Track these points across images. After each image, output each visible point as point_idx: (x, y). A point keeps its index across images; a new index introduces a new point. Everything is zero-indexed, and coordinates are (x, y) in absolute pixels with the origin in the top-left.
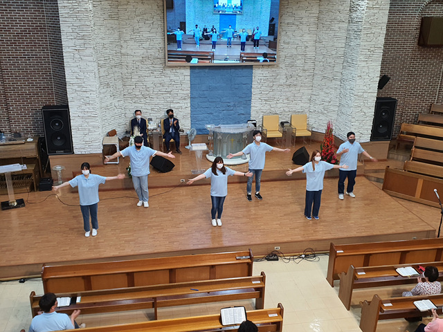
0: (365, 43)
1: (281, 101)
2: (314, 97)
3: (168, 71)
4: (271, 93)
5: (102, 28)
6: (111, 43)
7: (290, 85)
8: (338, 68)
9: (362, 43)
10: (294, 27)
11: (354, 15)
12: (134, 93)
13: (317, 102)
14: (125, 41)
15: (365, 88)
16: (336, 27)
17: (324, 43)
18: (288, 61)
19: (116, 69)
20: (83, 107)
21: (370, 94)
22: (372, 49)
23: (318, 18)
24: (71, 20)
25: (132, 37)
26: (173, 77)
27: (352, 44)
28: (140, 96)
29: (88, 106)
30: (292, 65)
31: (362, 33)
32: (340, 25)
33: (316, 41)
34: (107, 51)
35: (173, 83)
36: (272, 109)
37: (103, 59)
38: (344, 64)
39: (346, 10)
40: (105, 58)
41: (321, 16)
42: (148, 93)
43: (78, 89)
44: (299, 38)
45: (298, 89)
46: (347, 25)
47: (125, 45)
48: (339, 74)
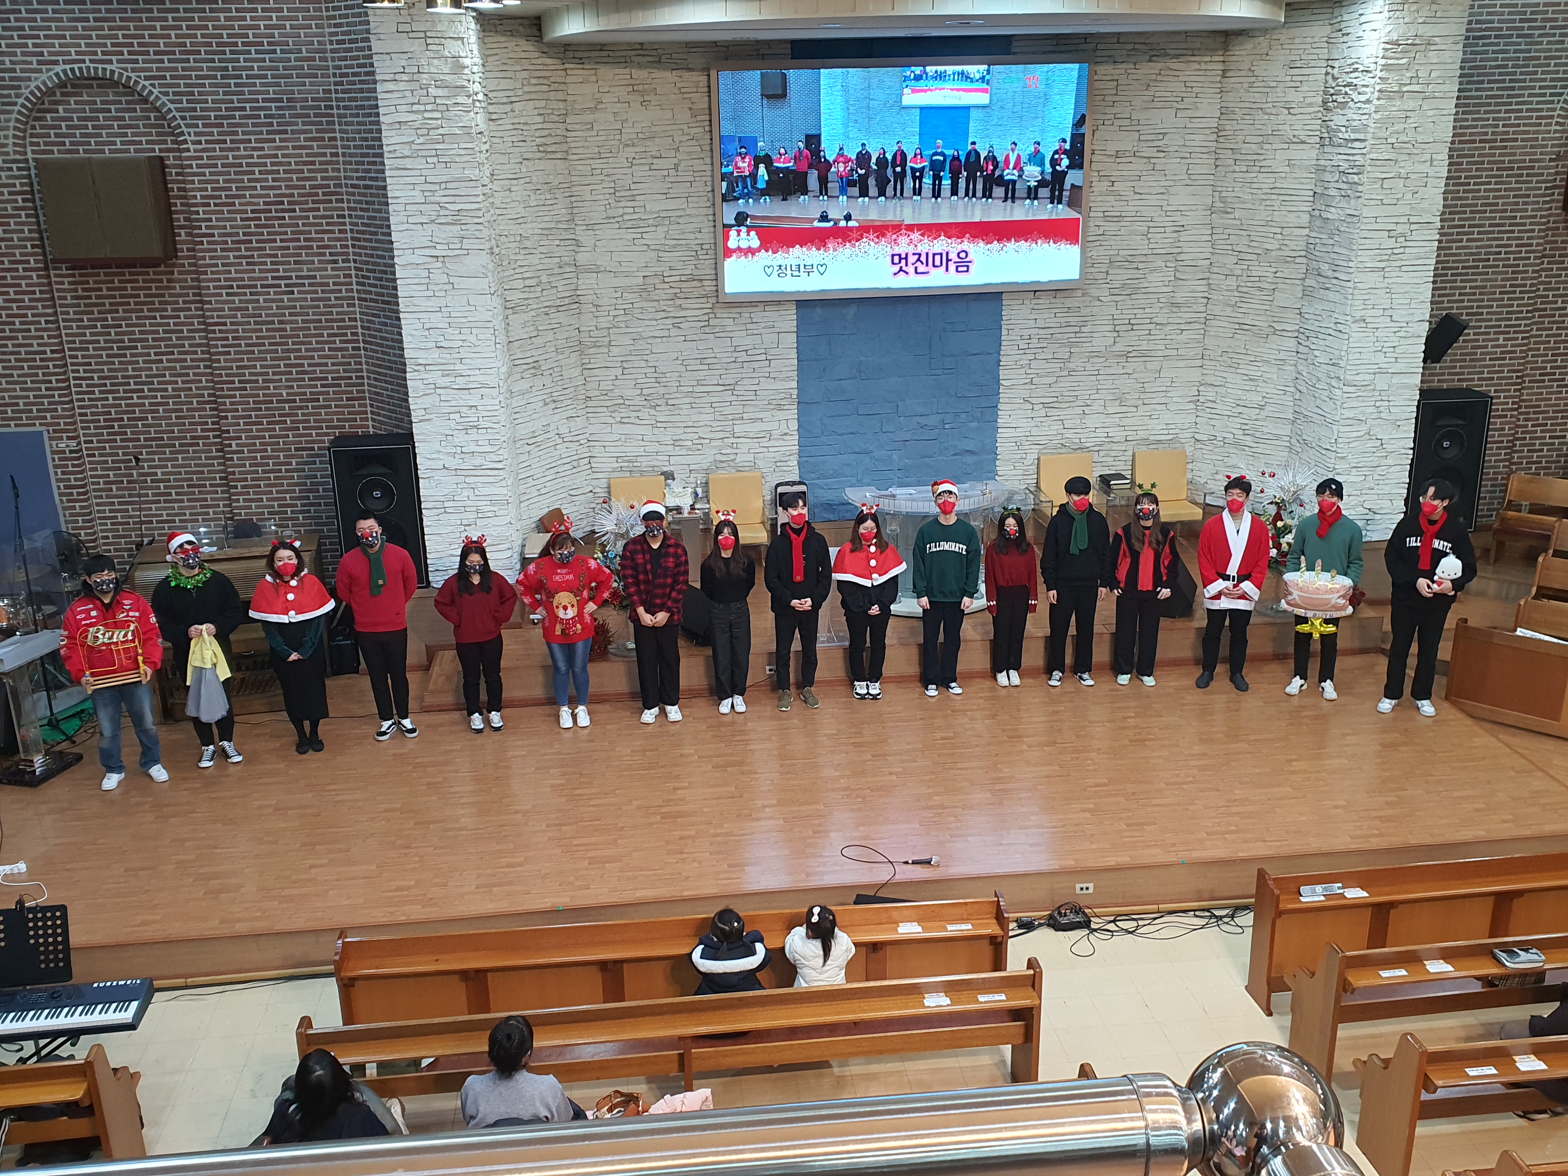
0: (1380, 211)
1: (1097, 407)
2: (1210, 393)
3: (726, 320)
4: (1065, 383)
5: (518, 187)
6: (546, 233)
7: (1126, 356)
8: (1288, 297)
9: (1366, 212)
10: (1138, 166)
11: (1338, 120)
12: (617, 392)
13: (1220, 408)
14: (590, 227)
15: (1380, 358)
16: (1277, 159)
17: (1237, 214)
18: (1120, 276)
19: (563, 318)
20: (460, 438)
21: (1396, 380)
22: (1400, 229)
23: (1218, 131)
24: (419, 163)
25: (610, 213)
26: (741, 339)
27: (1333, 214)
28: (638, 401)
29: (474, 435)
30: (1131, 290)
31: (1364, 178)
32: (1291, 154)
33: (1212, 209)
34: (534, 260)
35: (743, 357)
36: (1069, 434)
37: (519, 284)
38: (1308, 282)
39: (1310, 105)
40: (528, 282)
41: (1229, 126)
42: (662, 390)
43: (442, 382)
44: (1154, 200)
45: (1155, 366)
46: (1313, 154)
47: (587, 240)
48: (1291, 315)
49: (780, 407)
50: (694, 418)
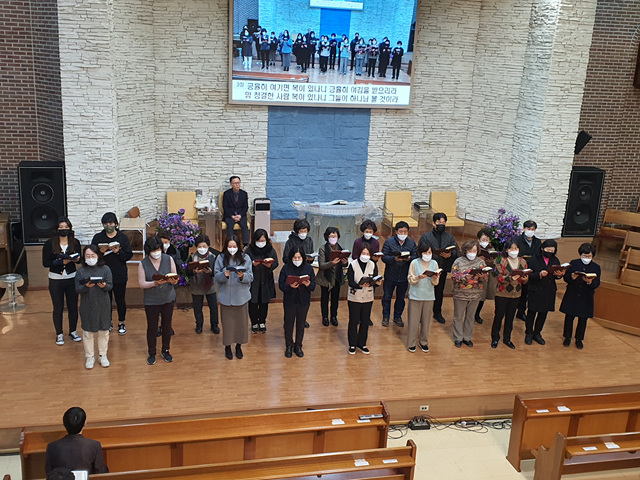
0: (556, 78)
1: (414, 168)
2: (468, 164)
3: (232, 114)
4: (399, 156)
5: (127, 37)
6: (140, 62)
7: (429, 144)
8: (509, 117)
9: (550, 77)
10: (439, 50)
11: (538, 32)
12: (172, 147)
13: (474, 172)
14: (163, 61)
15: (555, 149)
16: (506, 51)
17: (486, 77)
18: (428, 104)
19: (146, 106)
20: (90, 165)
21: (562, 160)
22: (566, 87)
23: (478, 35)
24: (77, 18)
25: (174, 54)
26: (240, 124)
27: (533, 78)
28: (184, 152)
29: (98, 163)
30: (433, 111)
31: (551, 61)
32: (513, 49)
33: (473, 74)
34: (133, 75)
35: (240, 133)
36: (400, 182)
37: (125, 87)
38: (519, 111)
39: (524, 25)
40: (129, 86)
41: (483, 33)
42: (197, 148)
43: (81, 134)
44: (446, 67)
45: (442, 150)
46: (524, 49)
47: (161, 67)
48: (511, 127)
49: (257, 160)
50: (213, 163)
